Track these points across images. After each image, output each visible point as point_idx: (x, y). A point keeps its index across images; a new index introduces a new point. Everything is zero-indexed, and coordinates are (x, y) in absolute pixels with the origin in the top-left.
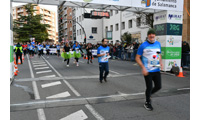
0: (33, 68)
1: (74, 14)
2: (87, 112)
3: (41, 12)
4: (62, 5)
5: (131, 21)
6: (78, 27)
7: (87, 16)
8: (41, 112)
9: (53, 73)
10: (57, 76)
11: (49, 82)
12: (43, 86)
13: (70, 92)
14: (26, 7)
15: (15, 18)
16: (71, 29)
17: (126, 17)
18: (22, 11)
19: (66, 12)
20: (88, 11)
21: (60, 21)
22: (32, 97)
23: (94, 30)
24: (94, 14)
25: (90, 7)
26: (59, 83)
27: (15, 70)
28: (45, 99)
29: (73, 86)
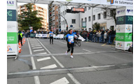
0: (31, 48)
1: (59, 10)
2: (69, 79)
3: (37, 9)
4: (51, 4)
5: (99, 15)
6: (62, 19)
7: (68, 11)
8: (37, 78)
9: (45, 51)
10: (48, 53)
11: (42, 57)
12: (38, 60)
13: (57, 64)
14: (26, 6)
15: (19, 13)
16: (57, 21)
17: (96, 12)
18: (24, 8)
19: (54, 9)
20: (70, 8)
21: (50, 15)
22: (31, 68)
23: (74, 21)
24: (74, 10)
25: (71, 5)
26: (49, 58)
27: (19, 49)
28: (40, 70)
29: (59, 60)
